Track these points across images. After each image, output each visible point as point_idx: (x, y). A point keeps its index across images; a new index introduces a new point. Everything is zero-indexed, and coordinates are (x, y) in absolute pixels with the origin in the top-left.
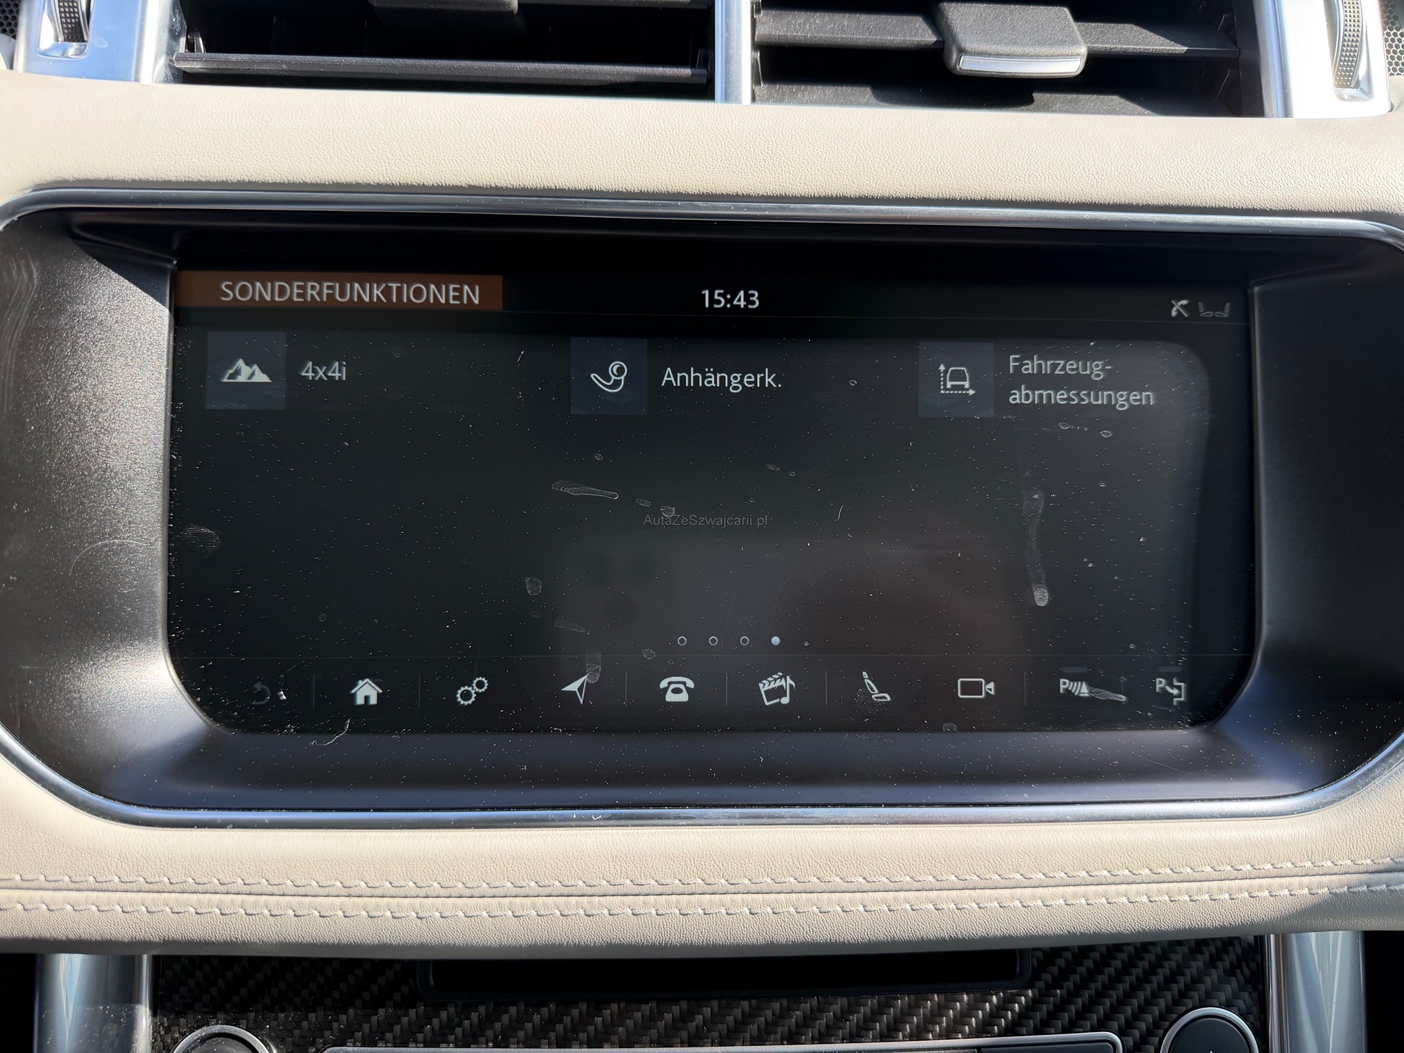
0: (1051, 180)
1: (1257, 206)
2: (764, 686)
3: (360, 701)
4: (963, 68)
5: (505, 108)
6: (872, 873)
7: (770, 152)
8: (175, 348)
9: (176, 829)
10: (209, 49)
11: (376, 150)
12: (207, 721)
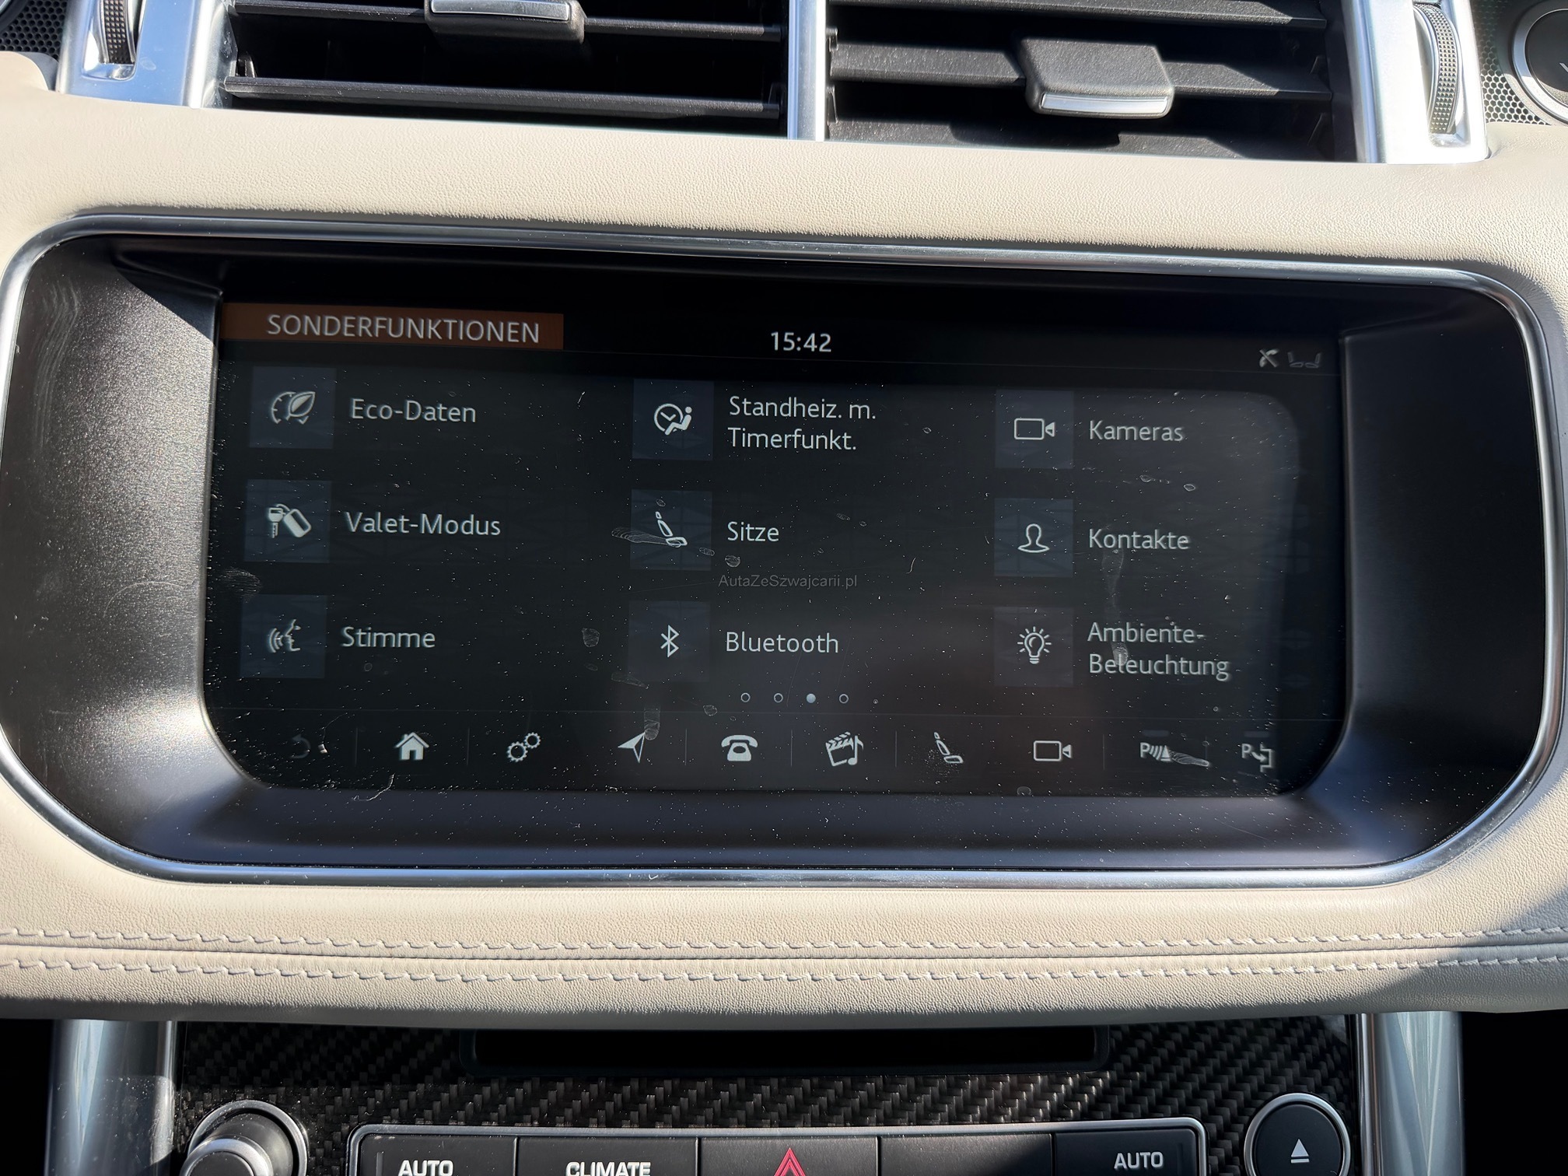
0: (1132, 223)
1: (1345, 253)
2: (831, 746)
3: (405, 756)
4: (1045, 107)
5: (570, 140)
6: (940, 938)
7: (844, 190)
8: (218, 382)
9: (210, 885)
10: (259, 74)
11: (436, 180)
12: (243, 774)
